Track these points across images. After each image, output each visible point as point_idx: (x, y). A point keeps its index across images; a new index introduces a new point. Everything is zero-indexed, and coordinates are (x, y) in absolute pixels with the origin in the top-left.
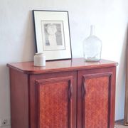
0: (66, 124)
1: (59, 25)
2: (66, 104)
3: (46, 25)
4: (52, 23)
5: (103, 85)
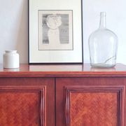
1: (67, 16)
3: (46, 16)
4: (54, 13)
5: (105, 106)
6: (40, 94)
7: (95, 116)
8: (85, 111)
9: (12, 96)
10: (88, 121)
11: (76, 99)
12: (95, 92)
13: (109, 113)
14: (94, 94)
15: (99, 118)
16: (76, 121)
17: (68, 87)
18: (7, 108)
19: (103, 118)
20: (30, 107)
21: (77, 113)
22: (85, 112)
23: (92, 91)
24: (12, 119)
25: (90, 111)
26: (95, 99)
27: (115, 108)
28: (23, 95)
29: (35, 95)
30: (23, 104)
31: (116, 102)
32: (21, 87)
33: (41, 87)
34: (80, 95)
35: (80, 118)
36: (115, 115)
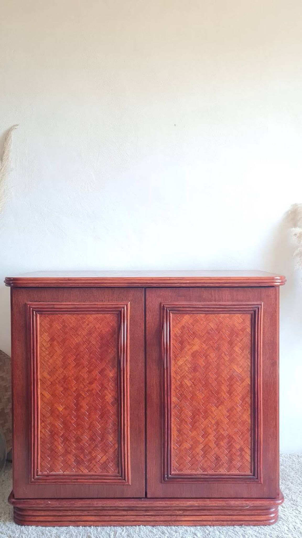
0: (110, 426)
2: (111, 374)
5: (231, 335)
6: (120, 315)
7: (213, 355)
8: (197, 345)
9: (71, 319)
10: (202, 362)
11: (179, 326)
12: (213, 312)
13: (237, 349)
14: (211, 316)
15: (220, 357)
16: (180, 363)
17: (167, 304)
18: (64, 340)
19: (227, 358)
20: (102, 339)
21: (182, 349)
22: (196, 348)
23: (208, 311)
24: (71, 361)
25: (204, 346)
26: (212, 325)
27: (247, 340)
28: (91, 317)
29: (111, 318)
30: (90, 333)
31: (249, 330)
32: (87, 304)
33: (120, 304)
34: (187, 318)
35: (189, 358)
36: (247, 352)
